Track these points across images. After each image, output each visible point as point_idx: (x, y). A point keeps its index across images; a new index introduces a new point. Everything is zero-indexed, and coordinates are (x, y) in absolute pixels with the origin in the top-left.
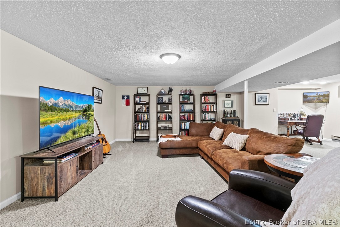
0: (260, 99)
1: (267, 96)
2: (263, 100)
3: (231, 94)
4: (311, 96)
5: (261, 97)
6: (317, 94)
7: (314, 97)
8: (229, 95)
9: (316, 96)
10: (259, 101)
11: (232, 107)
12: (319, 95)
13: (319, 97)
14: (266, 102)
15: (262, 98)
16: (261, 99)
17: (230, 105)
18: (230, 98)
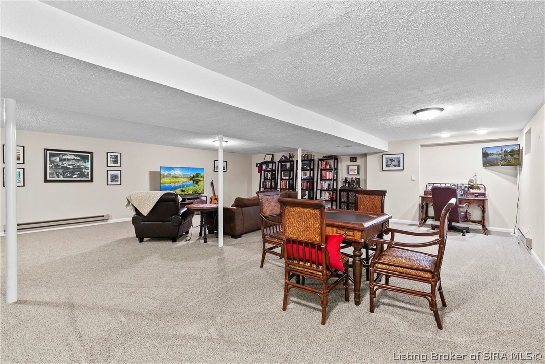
0: (389, 163)
1: (399, 158)
2: (393, 163)
3: (358, 157)
4: (493, 154)
5: (390, 160)
6: (502, 150)
7: (497, 154)
8: (353, 158)
9: (500, 154)
10: (387, 166)
11: (358, 174)
12: (505, 152)
13: (505, 156)
14: (399, 166)
15: (392, 160)
16: (391, 162)
17: (356, 171)
18: (356, 161)
